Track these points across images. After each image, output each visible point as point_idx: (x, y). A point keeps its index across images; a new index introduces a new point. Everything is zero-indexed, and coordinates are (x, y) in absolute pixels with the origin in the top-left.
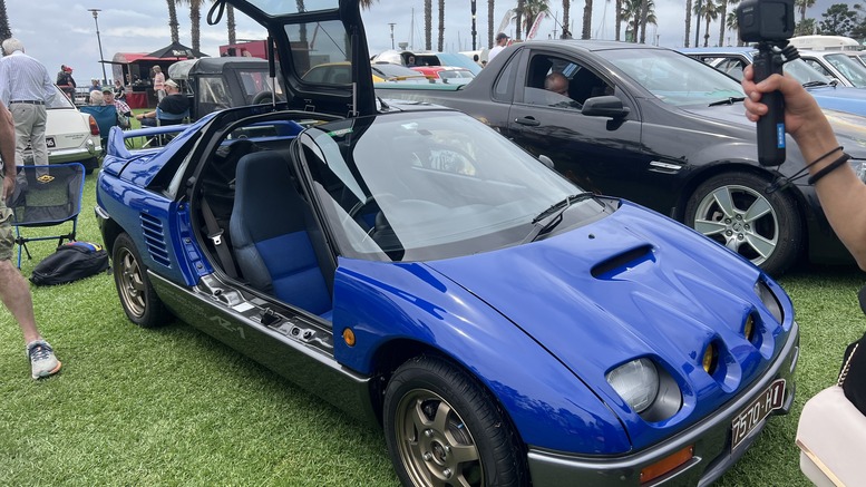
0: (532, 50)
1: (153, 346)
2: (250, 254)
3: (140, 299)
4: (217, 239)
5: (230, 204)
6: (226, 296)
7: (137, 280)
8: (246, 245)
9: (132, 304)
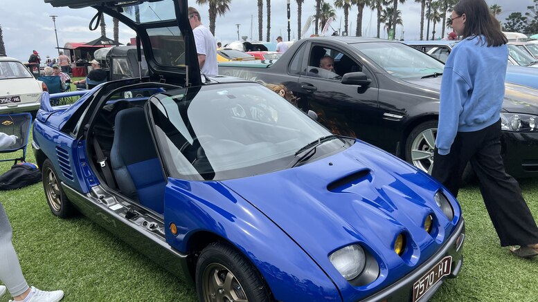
0: (313, 43)
1: (64, 230)
2: (122, 173)
3: (58, 200)
4: (103, 163)
5: (112, 140)
6: (106, 200)
7: (56, 188)
8: (120, 167)
9: (54, 203)
